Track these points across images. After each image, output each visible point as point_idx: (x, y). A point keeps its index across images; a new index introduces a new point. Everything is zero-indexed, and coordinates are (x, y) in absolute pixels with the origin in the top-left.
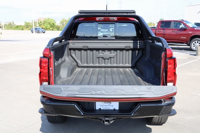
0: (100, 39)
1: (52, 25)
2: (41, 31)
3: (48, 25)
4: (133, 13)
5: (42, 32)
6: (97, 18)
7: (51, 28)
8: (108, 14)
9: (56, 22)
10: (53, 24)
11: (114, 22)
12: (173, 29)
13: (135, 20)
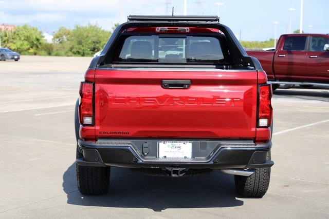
0: (162, 62)
1: (35, 42)
2: (8, 55)
3: (26, 43)
4: (216, 20)
5: (13, 58)
6: (157, 28)
7: (32, 51)
8: (175, 22)
9: (43, 37)
10: (38, 40)
11: (185, 36)
12: (310, 53)
13: (220, 31)
